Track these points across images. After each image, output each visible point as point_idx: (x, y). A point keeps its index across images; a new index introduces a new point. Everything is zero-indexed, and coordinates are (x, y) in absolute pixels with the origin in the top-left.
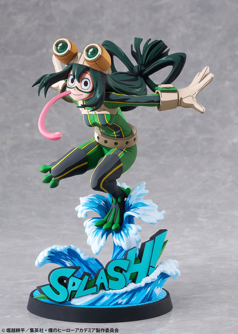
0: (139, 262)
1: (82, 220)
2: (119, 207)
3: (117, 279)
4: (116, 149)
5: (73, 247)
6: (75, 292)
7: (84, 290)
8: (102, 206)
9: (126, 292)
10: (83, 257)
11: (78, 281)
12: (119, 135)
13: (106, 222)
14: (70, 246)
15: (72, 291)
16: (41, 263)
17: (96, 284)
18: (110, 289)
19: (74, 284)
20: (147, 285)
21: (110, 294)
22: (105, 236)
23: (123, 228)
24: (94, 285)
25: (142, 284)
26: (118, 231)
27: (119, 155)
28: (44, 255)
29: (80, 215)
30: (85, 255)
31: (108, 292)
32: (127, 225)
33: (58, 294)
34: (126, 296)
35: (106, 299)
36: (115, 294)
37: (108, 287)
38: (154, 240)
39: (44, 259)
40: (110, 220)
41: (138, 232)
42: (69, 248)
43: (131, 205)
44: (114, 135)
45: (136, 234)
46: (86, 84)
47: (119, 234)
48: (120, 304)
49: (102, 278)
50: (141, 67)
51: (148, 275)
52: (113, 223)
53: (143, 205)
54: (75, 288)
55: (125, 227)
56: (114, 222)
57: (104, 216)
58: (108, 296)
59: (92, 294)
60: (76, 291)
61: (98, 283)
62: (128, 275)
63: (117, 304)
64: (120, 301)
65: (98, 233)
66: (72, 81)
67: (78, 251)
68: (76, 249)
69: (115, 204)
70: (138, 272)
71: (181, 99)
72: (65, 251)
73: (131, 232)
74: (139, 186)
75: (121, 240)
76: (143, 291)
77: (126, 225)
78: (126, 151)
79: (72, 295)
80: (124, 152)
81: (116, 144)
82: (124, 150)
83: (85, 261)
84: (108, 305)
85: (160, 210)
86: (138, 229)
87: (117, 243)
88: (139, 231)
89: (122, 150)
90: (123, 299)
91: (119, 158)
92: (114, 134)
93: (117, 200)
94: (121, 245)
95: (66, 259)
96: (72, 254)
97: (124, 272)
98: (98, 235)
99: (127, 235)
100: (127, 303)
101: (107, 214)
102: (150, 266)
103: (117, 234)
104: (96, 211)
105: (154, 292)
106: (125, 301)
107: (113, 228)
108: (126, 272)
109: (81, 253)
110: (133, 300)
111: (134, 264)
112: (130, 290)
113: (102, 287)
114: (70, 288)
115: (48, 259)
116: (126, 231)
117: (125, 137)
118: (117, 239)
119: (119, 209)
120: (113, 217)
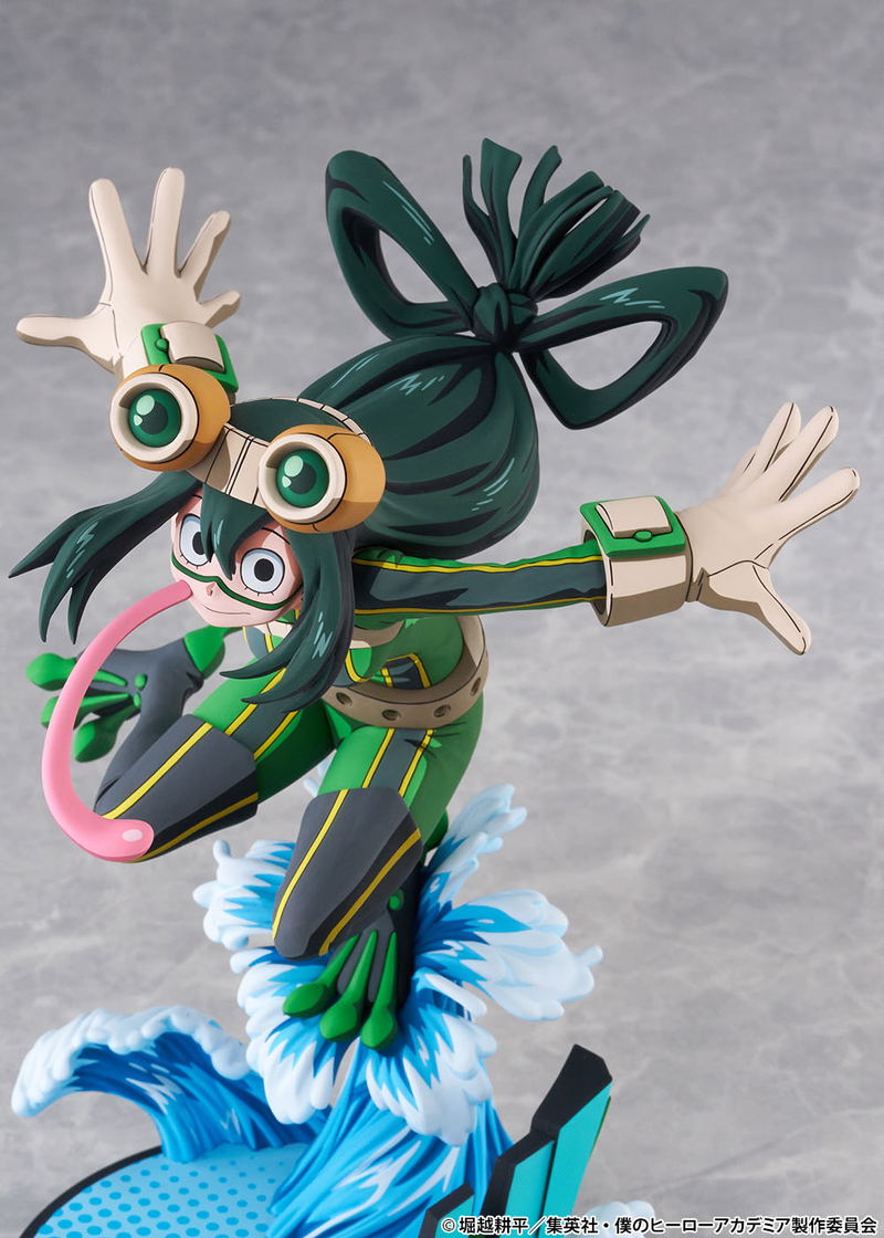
2: (392, 927)
4: (391, 732)
5: (179, 1025)
10: (220, 1063)
12: (407, 680)
14: (166, 1021)
16: (38, 1104)
22: (327, 1065)
23: (413, 1030)
27: (402, 792)
29: (211, 929)
30: (232, 1059)
32: (429, 1014)
38: (551, 1143)
40: (353, 988)
41: (478, 1065)
42: (162, 1032)
43: (448, 906)
44: (382, 680)
45: (471, 1075)
46: (264, 571)
47: (392, 1064)
50: (510, 304)
52: (364, 1009)
53: (506, 924)
55: (420, 1025)
56: (370, 998)
65: (300, 1042)
66: (200, 546)
68: (193, 1032)
71: (704, 575)
72: (146, 1048)
73: (443, 1057)
74: (486, 832)
75: (400, 1094)
77: (421, 1011)
78: (436, 744)
80: (427, 751)
81: (389, 714)
82: (426, 740)
86: (477, 1047)
87: (384, 1104)
88: (482, 1057)
89: (418, 744)
92: (382, 676)
94: (402, 1113)
95: (150, 1077)
96: (176, 1050)
98: (298, 1053)
99: (428, 1072)
103: (384, 1060)
107: (369, 1036)
115: (73, 1084)
116: (424, 1055)
117: (432, 685)
118: (384, 1086)
119: (394, 934)
120: (365, 976)
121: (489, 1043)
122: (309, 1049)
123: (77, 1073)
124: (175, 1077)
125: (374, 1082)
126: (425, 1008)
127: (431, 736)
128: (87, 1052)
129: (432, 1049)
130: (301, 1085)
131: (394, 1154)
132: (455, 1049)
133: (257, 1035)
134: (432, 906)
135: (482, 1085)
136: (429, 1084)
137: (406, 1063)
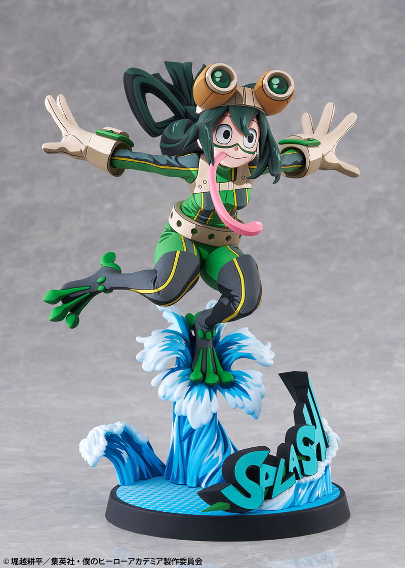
3: (308, 459)
4: (228, 246)
7: (282, 483)
11: (271, 469)
15: (266, 488)
17: (289, 471)
19: (267, 477)
21: (305, 484)
31: (302, 481)
33: (248, 495)
34: (320, 484)
36: (311, 483)
37: (302, 474)
46: (250, 138)
49: (293, 460)
51: (327, 446)
54: (269, 483)
58: (304, 487)
60: (272, 487)
61: (291, 468)
63: (316, 498)
64: (317, 493)
66: (226, 135)
69: (209, 340)
70: (319, 444)
71: (323, 156)
75: (243, 397)
79: (269, 494)
81: (228, 238)
88: (261, 379)
95: (122, 448)
97: (310, 445)
98: (202, 395)
99: (248, 387)
102: (323, 431)
113: (296, 474)
118: (236, 397)
119: (213, 347)
122: (207, 391)
132: (253, 378)
133: (179, 399)
137: (241, 386)
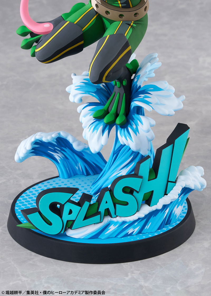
0: (155, 177)
1: (75, 105)
2: (124, 92)
3: (126, 204)
4: (121, 22)
5: (63, 135)
6: (72, 222)
7: (83, 220)
8: (101, 89)
9: (139, 219)
10: (76, 147)
11: (75, 209)
12: (126, 5)
13: (107, 112)
14: (59, 134)
15: (68, 221)
16: (22, 158)
17: (99, 211)
18: (117, 216)
19: (70, 212)
20: (165, 207)
21: (117, 222)
22: (106, 132)
23: (131, 121)
24: (96, 212)
25: (159, 206)
26: (124, 126)
27: (125, 35)
28: (25, 148)
29: (71, 99)
30: (79, 145)
31: (115, 220)
32: (136, 116)
33: (50, 224)
34: (138, 223)
35: (112, 228)
36: (124, 223)
37: (115, 214)
38: (172, 144)
39: (26, 153)
40: (113, 110)
41: (150, 128)
42: (58, 137)
43: (140, 87)
45: (148, 131)
47: (125, 129)
48: (131, 234)
49: (107, 202)
51: (166, 194)
52: (117, 115)
53: (157, 89)
54: (72, 217)
55: (133, 119)
56: (118, 112)
57: (105, 103)
58: (115, 225)
59: (94, 224)
60: (74, 221)
61: (102, 209)
62: (140, 196)
63: (127, 235)
64: (130, 231)
65: (98, 126)
67: (70, 139)
68: (67, 137)
69: (119, 88)
70: (153, 191)
72: (53, 141)
73: (140, 127)
74: (150, 63)
76: (159, 214)
77: (133, 115)
78: (134, 25)
79: (70, 225)
80: (132, 26)
81: (121, 16)
82: (132, 24)
83: (80, 152)
84: (115, 237)
85: (177, 95)
86: (150, 123)
88: (152, 126)
89: (130, 25)
90: (135, 228)
91: (126, 38)
92: (119, 4)
93: (121, 83)
95: (55, 151)
97: (135, 193)
98: (97, 129)
99: (136, 131)
100: (140, 232)
101: (108, 99)
102: (168, 181)
103: (123, 129)
104: (93, 96)
105: (173, 212)
106: (137, 230)
107: (118, 121)
108: (138, 192)
109: (74, 142)
110: (147, 227)
111: (149, 180)
112: (143, 216)
113: (108, 213)
114: (66, 216)
115: (32, 153)
116: (134, 127)
117: (133, 7)
118: (123, 136)
119: (124, 94)
120: (117, 105)
121: (153, 122)
122: (101, 128)
123: (33, 149)
124: (62, 151)
125: (120, 135)
126: (134, 115)
127: (133, 23)
128: (36, 143)
129: (137, 125)
130: (99, 139)
131: (127, 166)
132: (144, 124)
133: (85, 127)
134: (135, 86)
135: (151, 134)
136: (136, 135)
137: (129, 129)
